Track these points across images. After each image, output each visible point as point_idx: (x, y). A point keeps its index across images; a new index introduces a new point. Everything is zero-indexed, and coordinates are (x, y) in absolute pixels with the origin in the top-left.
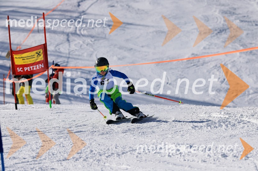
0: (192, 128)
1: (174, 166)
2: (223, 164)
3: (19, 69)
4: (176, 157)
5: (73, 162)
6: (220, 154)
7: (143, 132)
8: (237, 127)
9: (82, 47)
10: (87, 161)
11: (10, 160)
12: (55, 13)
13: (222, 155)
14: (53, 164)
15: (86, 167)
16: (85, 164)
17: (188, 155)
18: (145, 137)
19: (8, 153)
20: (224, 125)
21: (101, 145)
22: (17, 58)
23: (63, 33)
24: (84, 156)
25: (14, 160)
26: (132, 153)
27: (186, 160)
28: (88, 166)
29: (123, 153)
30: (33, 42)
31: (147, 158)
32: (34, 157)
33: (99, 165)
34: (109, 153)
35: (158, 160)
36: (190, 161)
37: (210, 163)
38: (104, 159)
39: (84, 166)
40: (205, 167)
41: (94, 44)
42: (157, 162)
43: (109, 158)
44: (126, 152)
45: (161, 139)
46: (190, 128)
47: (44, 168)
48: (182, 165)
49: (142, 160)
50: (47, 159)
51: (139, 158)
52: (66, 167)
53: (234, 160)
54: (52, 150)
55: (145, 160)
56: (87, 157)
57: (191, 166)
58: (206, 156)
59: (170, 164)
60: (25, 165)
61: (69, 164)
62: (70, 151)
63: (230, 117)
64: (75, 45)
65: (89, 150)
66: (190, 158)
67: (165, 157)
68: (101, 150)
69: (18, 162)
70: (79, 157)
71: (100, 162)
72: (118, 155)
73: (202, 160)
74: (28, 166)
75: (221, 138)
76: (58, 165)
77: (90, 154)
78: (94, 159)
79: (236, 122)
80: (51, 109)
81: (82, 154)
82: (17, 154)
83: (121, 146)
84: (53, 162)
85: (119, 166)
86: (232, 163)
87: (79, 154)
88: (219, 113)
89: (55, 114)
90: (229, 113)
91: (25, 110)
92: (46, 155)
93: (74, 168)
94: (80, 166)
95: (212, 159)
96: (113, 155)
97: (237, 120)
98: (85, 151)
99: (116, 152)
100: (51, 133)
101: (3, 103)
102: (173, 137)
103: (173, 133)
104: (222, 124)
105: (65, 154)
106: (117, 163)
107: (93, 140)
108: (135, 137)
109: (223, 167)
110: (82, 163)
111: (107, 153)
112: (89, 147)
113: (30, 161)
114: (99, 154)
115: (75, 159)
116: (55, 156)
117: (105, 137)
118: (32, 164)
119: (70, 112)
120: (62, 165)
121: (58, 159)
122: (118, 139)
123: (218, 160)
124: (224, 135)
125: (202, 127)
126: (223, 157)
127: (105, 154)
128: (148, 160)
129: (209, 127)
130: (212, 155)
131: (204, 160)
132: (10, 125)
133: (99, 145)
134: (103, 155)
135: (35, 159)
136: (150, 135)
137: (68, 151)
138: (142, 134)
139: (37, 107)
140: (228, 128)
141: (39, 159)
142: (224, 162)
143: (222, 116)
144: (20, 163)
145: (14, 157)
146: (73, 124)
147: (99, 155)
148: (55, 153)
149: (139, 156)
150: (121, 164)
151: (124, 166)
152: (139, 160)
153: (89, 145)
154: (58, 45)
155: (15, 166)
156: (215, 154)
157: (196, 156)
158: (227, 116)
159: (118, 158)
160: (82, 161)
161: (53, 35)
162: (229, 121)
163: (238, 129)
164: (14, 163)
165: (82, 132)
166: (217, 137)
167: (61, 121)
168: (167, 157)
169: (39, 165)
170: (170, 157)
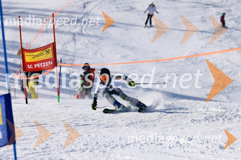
0: (191, 122)
1: (175, 157)
2: (220, 155)
3: (30, 66)
4: (176, 149)
5: (80, 153)
6: (218, 146)
7: (146, 126)
8: (233, 120)
9: (87, 46)
10: (93, 152)
11: (21, 151)
12: (62, 14)
13: (219, 147)
14: (62, 154)
15: (93, 157)
16: (92, 155)
17: (187, 146)
18: (148, 130)
19: (19, 145)
20: (221, 119)
21: (106, 137)
22: (28, 56)
23: (69, 33)
24: (90, 148)
25: (25, 151)
26: (135, 144)
27: (186, 151)
28: (94, 157)
29: (127, 145)
30: (41, 41)
31: (149, 150)
32: (44, 148)
33: (104, 156)
34: (113, 145)
35: (160, 151)
36: (189, 152)
37: (208, 154)
38: (109, 151)
39: (90, 157)
40: (204, 158)
41: (99, 43)
42: (158, 154)
43: (114, 149)
44: (129, 144)
45: (162, 132)
46: (189, 121)
47: (53, 158)
48: (182, 156)
49: (144, 151)
50: (56, 150)
51: (142, 149)
52: (73, 158)
53: (231, 152)
54: (61, 142)
55: (147, 151)
56: (93, 148)
57: (190, 157)
58: (205, 148)
59: (171, 156)
60: (35, 156)
61: (76, 155)
62: (77, 143)
63: (227, 111)
64: (81, 44)
65: (94, 142)
66: (190, 150)
67: (166, 149)
68: (106, 142)
69: (29, 153)
70: (86, 149)
71: (106, 154)
72: (122, 146)
73: (201, 152)
74: (38, 156)
75: (218, 131)
76: (66, 156)
77: (96, 146)
78: (100, 150)
79: (232, 116)
80: (59, 104)
81: (88, 146)
82: (28, 145)
83: (124, 138)
84: (61, 153)
85: (123, 157)
86: (229, 154)
87: (86, 146)
88: (216, 108)
89: (63, 109)
90: (225, 107)
91: (35, 104)
92: (55, 147)
93: (81, 158)
94: (86, 157)
95: (210, 150)
96: (118, 147)
97: (233, 114)
98: (91, 143)
99: (120, 144)
100: (59, 126)
101: (14, 97)
102: (173, 130)
103: (173, 126)
104: (219, 118)
105: (72, 146)
106: (121, 154)
107: (98, 133)
108: (137, 130)
109: (221, 158)
110: (89, 154)
111: (112, 145)
112: (95, 139)
113: (40, 152)
114: (104, 145)
115: (82, 150)
116: (63, 147)
117: (110, 130)
118: (42, 155)
119: (77, 107)
120: (70, 156)
121: (66, 150)
122: (122, 131)
123: (215, 152)
124: (221, 128)
125: (200, 120)
126: (220, 149)
127: (110, 145)
128: (150, 152)
129: (207, 121)
130: (210, 146)
131: (202, 151)
132: (21, 119)
133: (105, 137)
134: (108, 146)
135: (45, 150)
136: (151, 128)
137: (76, 142)
138: (144, 127)
139: (46, 102)
140: (225, 121)
141: (49, 150)
142: (222, 154)
143: (219, 111)
144: (30, 154)
145: (25, 149)
146: (80, 117)
147: (104, 147)
148: (63, 144)
149: (142, 147)
150: (125, 155)
151: (128, 157)
152: (142, 152)
153: (95, 137)
154: (65, 44)
155: (26, 156)
156: (213, 146)
157: (195, 148)
158: (224, 111)
159: (122, 149)
160: (88, 152)
161: (60, 35)
162: (226, 115)
163: (234, 122)
164: (25, 154)
165: (88, 125)
166: (214, 130)
167: (68, 115)
168: (168, 148)
169: (49, 155)
170: (171, 149)
